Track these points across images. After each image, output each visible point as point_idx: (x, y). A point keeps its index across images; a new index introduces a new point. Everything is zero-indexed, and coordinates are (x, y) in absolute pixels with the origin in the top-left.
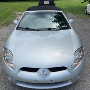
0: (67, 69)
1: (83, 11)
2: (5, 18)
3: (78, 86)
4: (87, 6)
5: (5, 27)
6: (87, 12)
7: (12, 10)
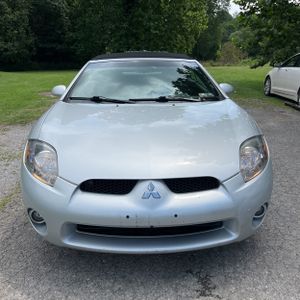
0: (221, 187)
1: (259, 90)
2: (18, 106)
3: (258, 260)
4: (270, 73)
5: (19, 126)
6: (272, 92)
7: (41, 89)
